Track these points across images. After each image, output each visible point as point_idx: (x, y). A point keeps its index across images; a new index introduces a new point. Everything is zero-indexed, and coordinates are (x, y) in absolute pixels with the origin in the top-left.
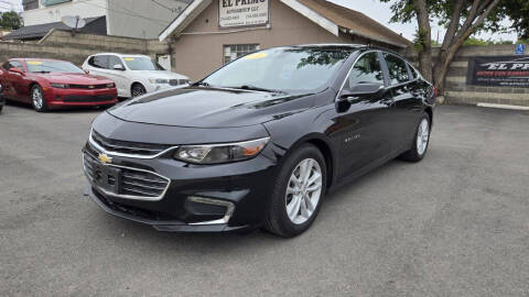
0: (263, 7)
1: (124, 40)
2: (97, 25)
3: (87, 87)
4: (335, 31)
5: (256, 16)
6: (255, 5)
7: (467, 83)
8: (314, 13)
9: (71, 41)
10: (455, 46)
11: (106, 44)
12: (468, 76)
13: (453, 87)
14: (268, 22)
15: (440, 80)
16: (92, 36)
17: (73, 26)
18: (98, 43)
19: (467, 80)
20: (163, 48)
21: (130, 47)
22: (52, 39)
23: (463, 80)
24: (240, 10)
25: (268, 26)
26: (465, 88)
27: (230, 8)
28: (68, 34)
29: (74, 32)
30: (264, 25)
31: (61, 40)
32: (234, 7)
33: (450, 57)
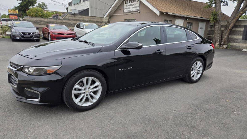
0: (138, 3)
1: (93, 18)
2: (85, 12)
3: (64, 34)
4: (158, 14)
5: (135, 7)
6: (135, 3)
7: (243, 39)
8: (152, 6)
9: (74, 18)
10: (234, 20)
11: (86, 19)
12: (243, 35)
13: (235, 40)
14: (139, 10)
15: (225, 37)
16: (81, 16)
17: (74, 13)
18: (83, 19)
19: (243, 37)
20: (107, 21)
21: (96, 20)
22: (67, 17)
23: (240, 37)
24: (131, 5)
25: (139, 12)
26: (241, 41)
27: (127, 4)
28: (72, 16)
29: (75, 15)
30: (137, 11)
31: (70, 18)
32: (129, 4)
33: (232, 25)
